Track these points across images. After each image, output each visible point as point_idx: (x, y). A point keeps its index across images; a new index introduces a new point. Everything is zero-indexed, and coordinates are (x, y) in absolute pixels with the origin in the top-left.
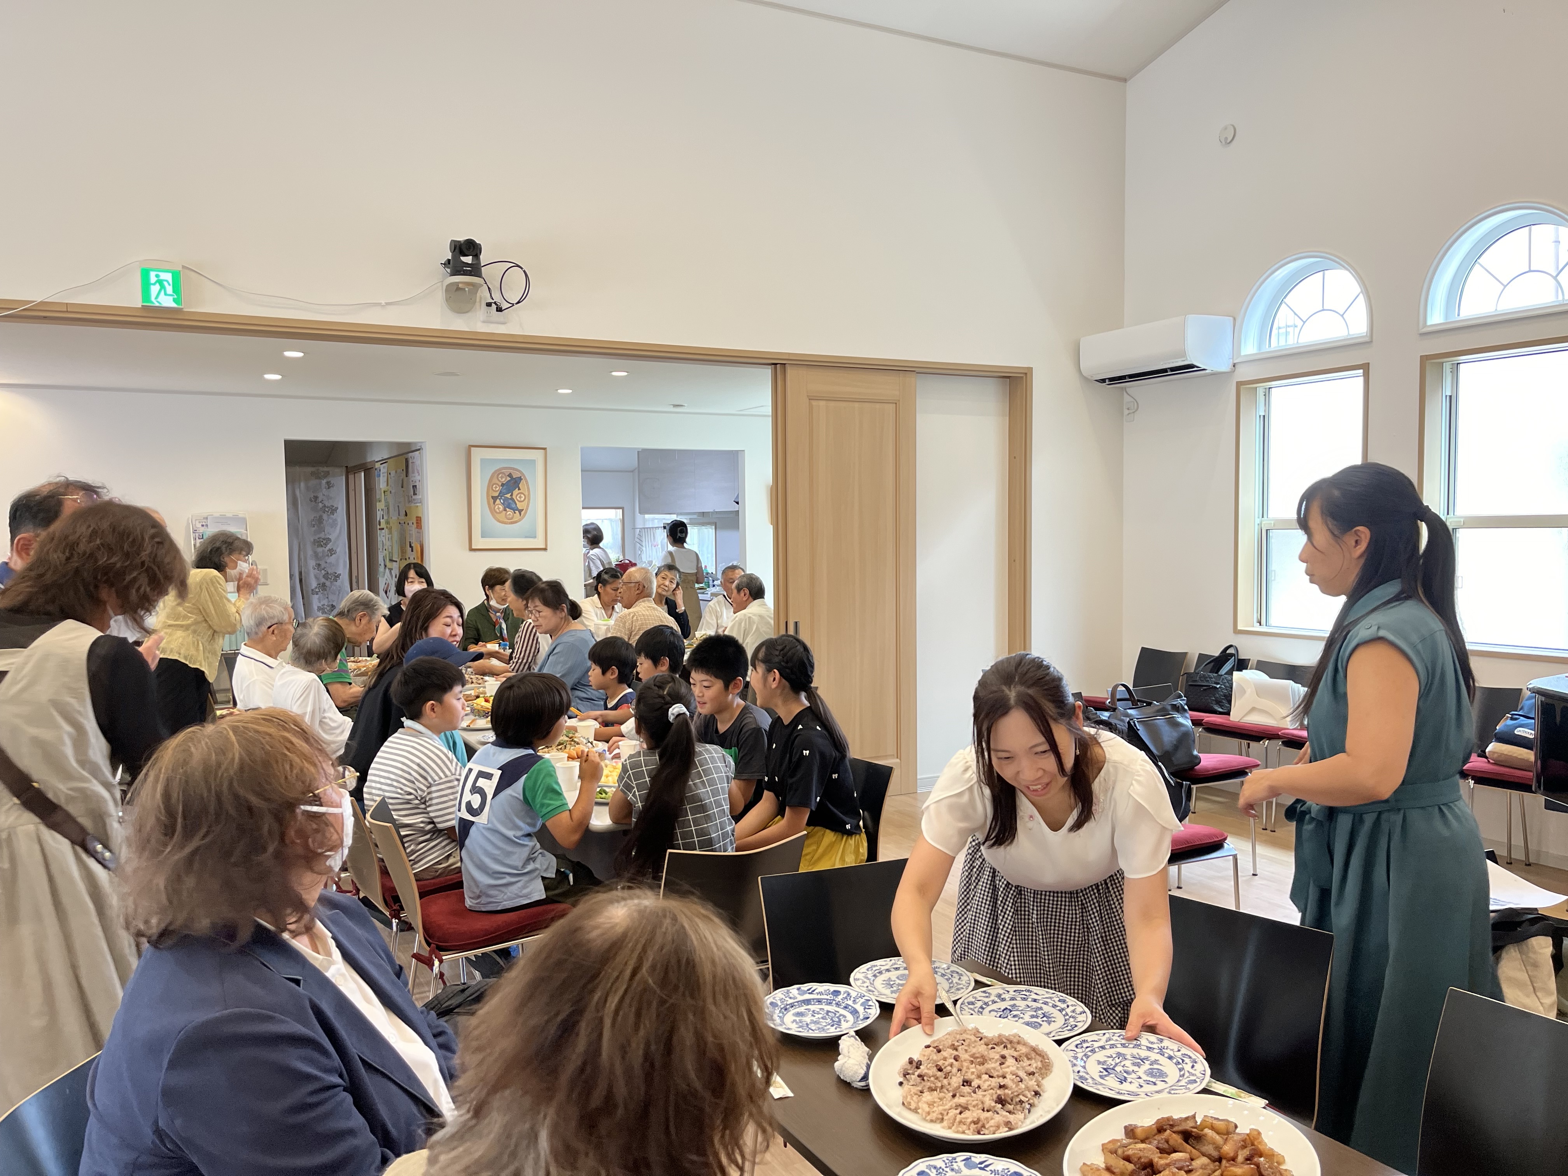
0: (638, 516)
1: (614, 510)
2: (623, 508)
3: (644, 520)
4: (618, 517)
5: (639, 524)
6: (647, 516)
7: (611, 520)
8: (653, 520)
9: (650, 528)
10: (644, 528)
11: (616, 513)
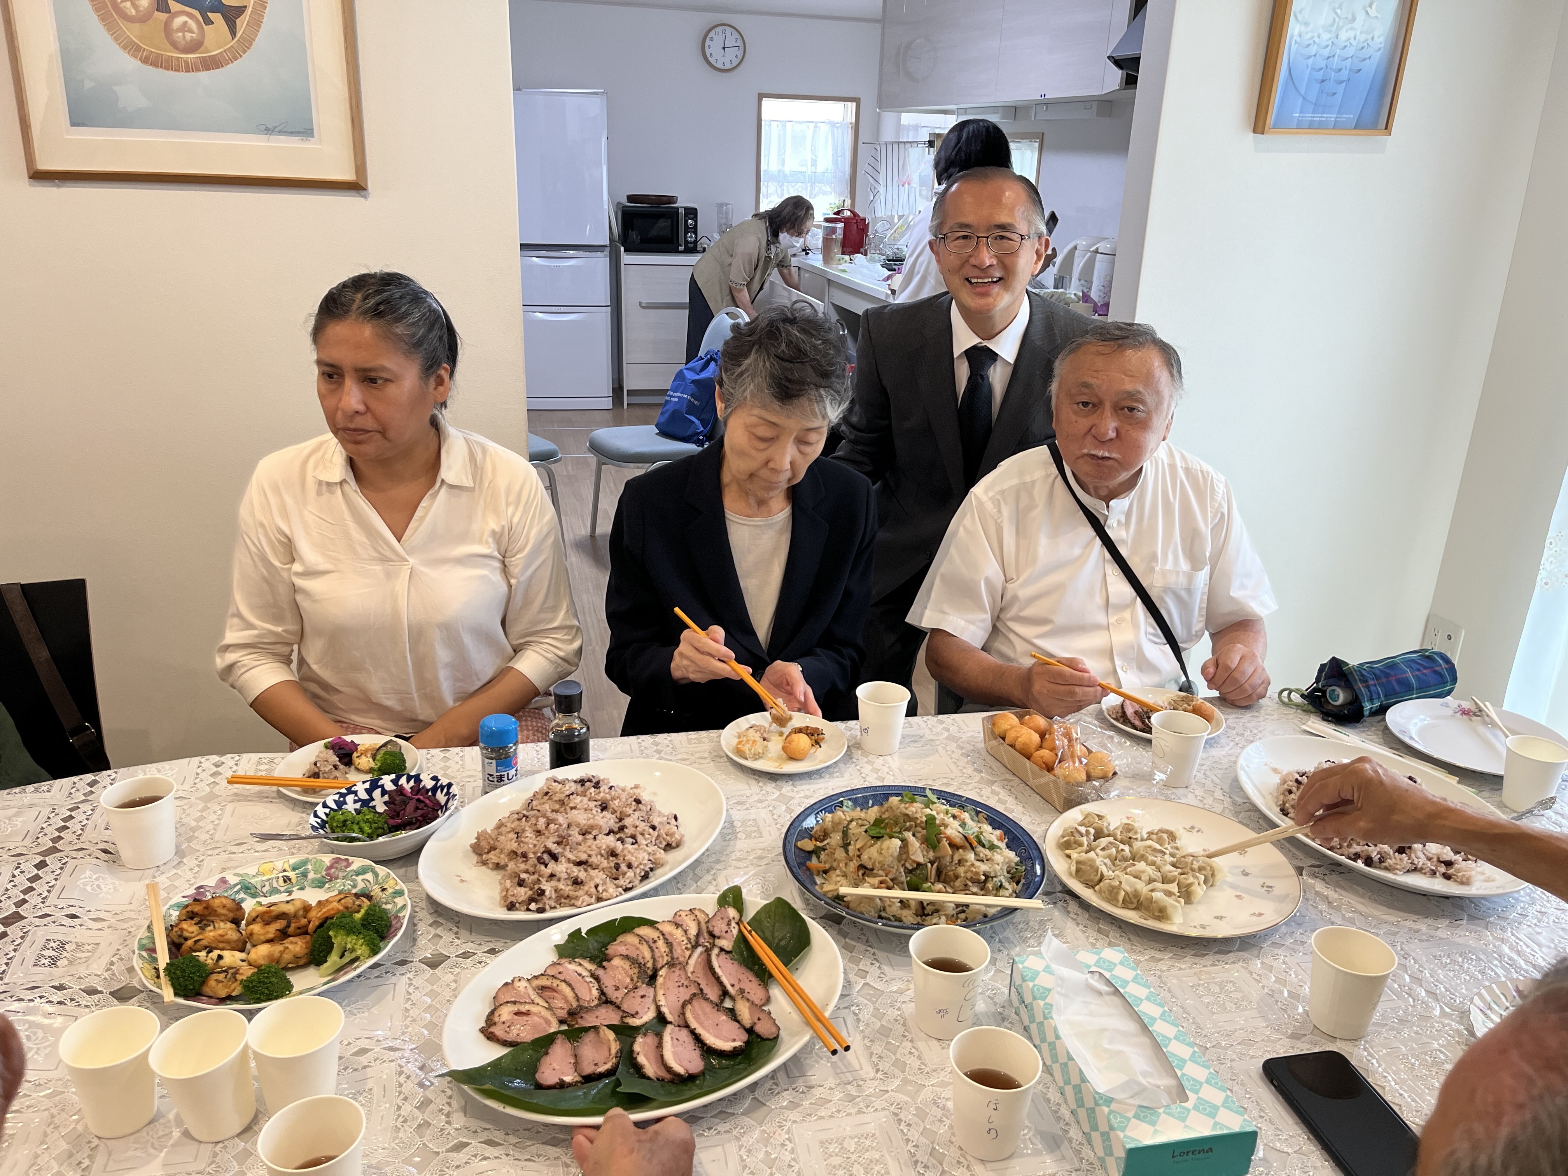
0: (888, 117)
1: (840, 104)
2: (857, 100)
3: (898, 126)
4: (849, 120)
5: (888, 135)
6: (907, 118)
7: (832, 124)
8: (916, 128)
9: (905, 143)
10: (899, 143)
11: (845, 109)
